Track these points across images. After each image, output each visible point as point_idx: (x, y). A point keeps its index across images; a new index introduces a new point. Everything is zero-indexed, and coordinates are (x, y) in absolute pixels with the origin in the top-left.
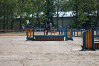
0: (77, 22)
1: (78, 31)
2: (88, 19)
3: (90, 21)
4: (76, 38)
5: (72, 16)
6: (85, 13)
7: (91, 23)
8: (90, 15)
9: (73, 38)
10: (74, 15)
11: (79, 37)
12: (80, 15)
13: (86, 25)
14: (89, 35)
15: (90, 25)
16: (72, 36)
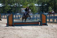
0: (4, 10)
1: (4, 15)
2: (10, 8)
3: (11, 10)
4: (4, 19)
5: (1, 6)
6: (9, 5)
7: (12, 11)
8: (12, 6)
9: (2, 19)
10: (3, 6)
11: (5, 18)
12: (6, 6)
13: (9, 12)
14: (11, 18)
15: (12, 12)
16: (1, 18)
